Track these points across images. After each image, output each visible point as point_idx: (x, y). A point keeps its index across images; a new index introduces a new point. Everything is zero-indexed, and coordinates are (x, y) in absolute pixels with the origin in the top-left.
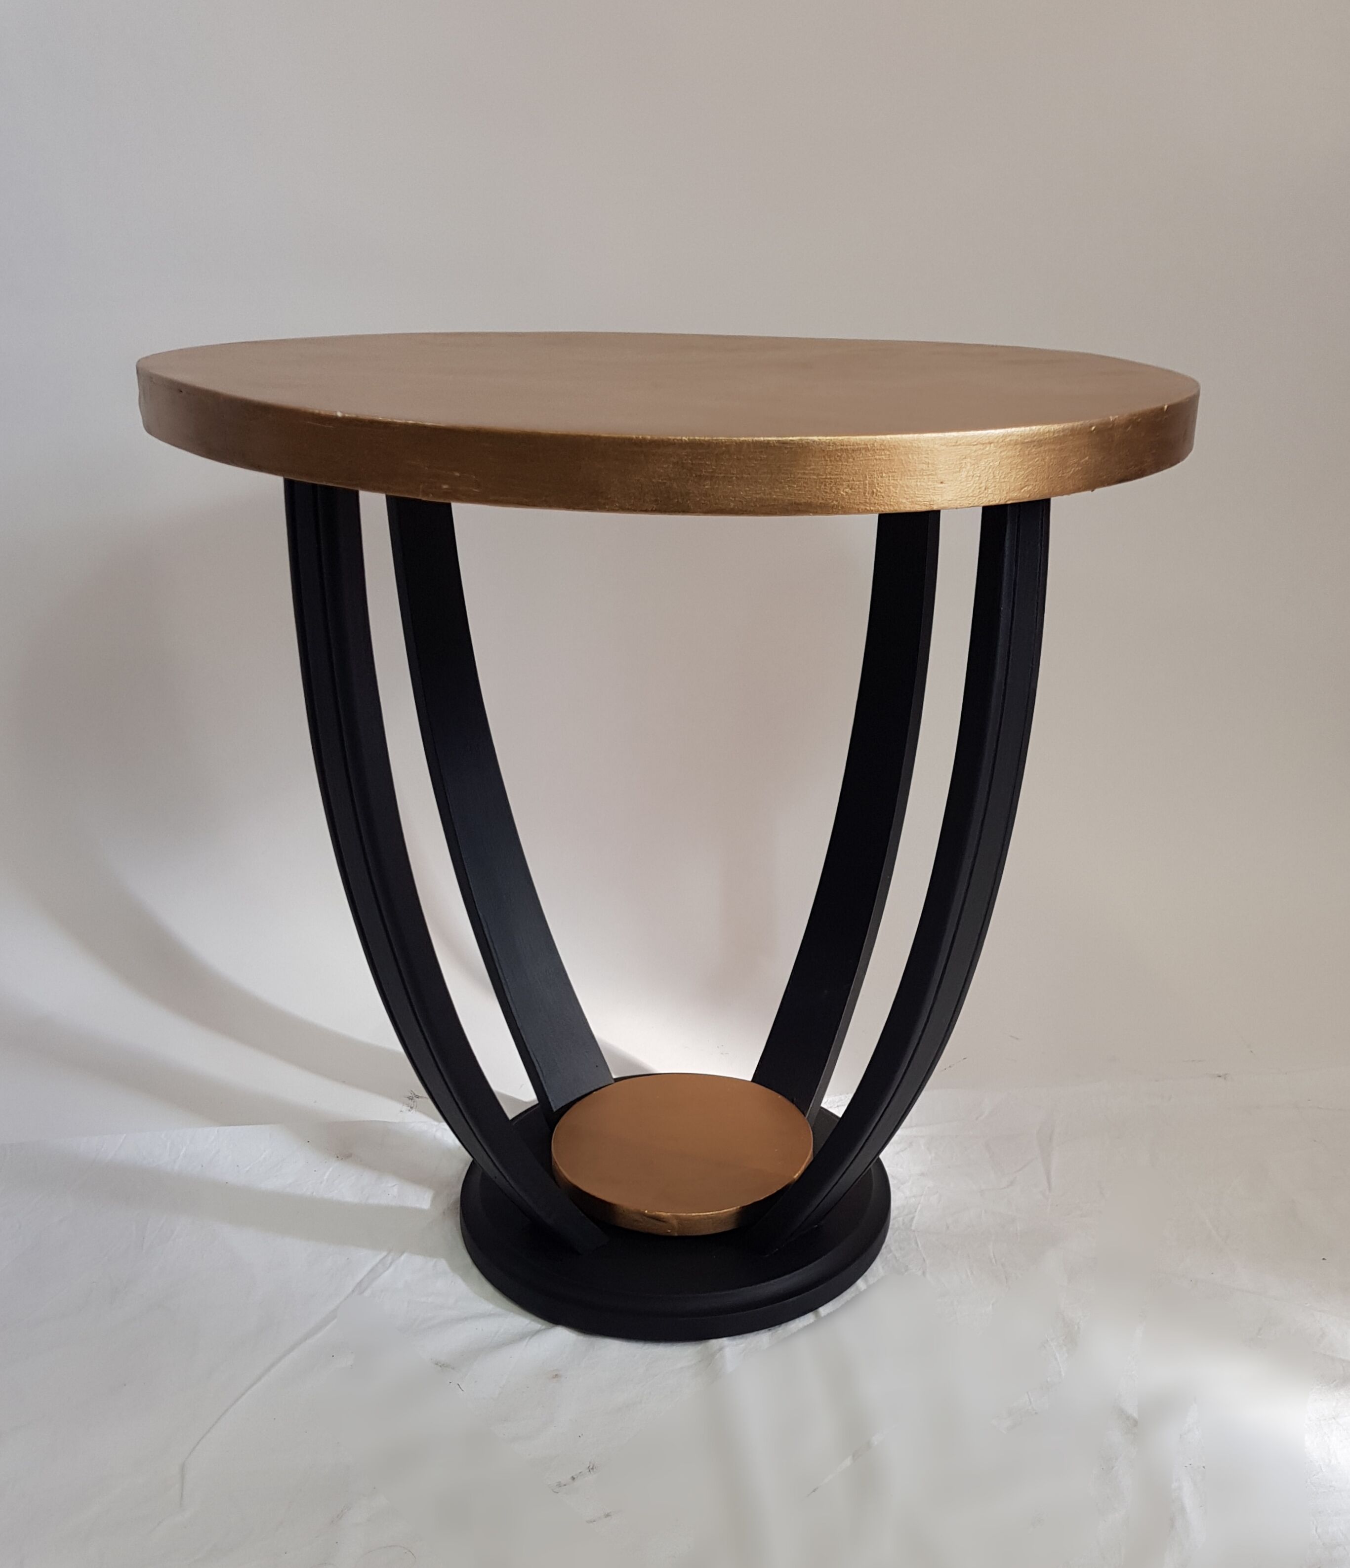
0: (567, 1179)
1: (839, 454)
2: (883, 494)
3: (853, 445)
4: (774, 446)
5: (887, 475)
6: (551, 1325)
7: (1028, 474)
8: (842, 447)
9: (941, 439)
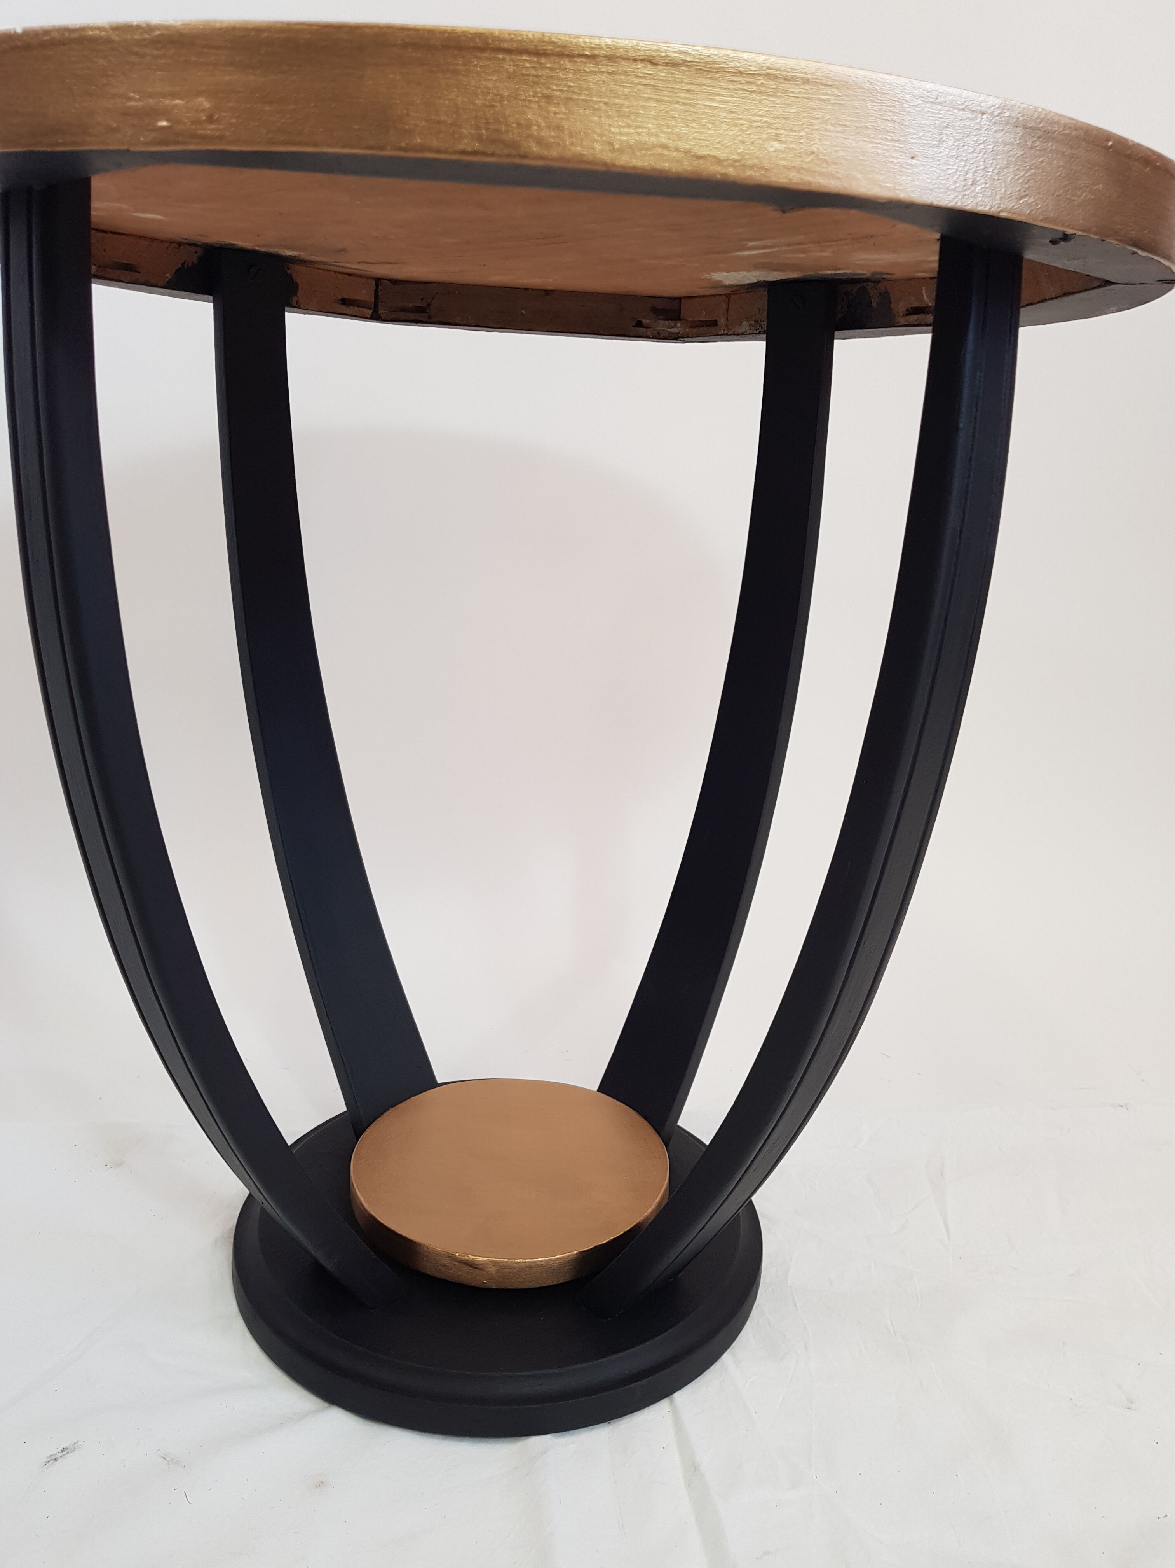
0: (364, 1208)
6: (326, 1404)
7: (1030, 178)
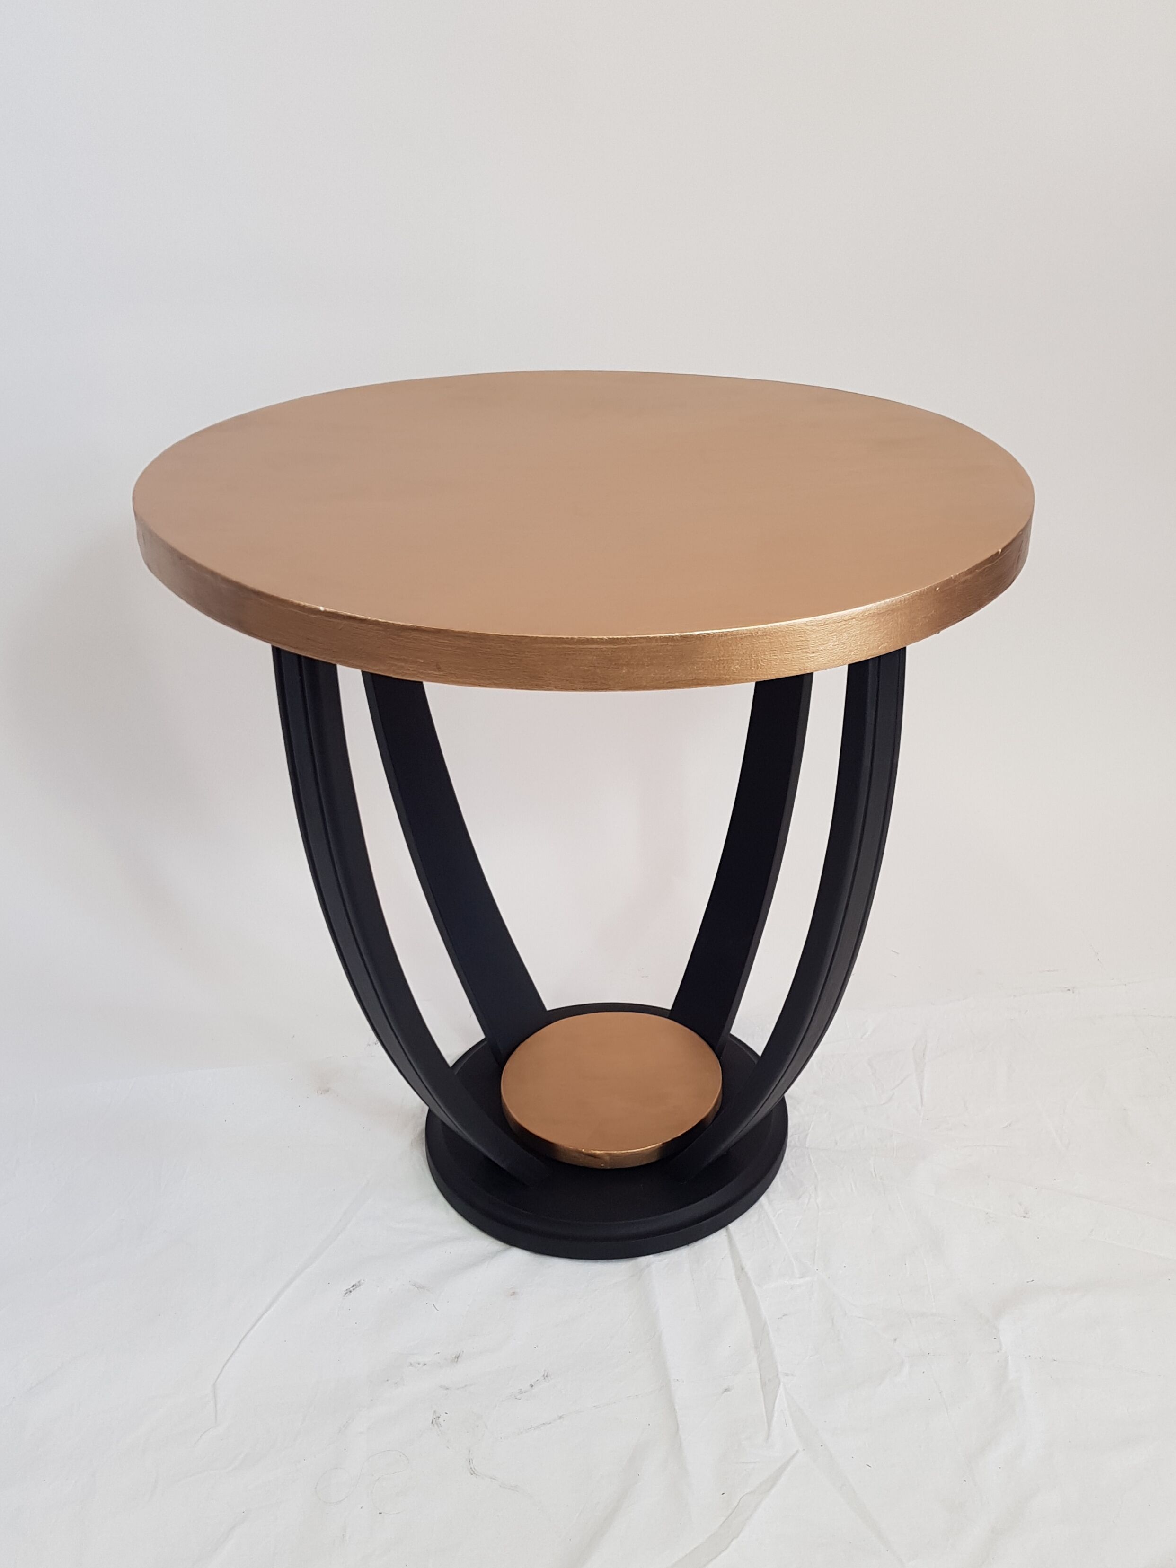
0: (515, 1120)
1: (730, 642)
2: (766, 667)
3: (741, 635)
4: (677, 640)
5: (769, 653)
6: (508, 1246)
7: (885, 634)
8: (732, 637)
9: (811, 622)
